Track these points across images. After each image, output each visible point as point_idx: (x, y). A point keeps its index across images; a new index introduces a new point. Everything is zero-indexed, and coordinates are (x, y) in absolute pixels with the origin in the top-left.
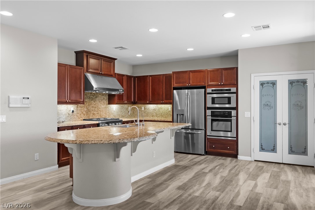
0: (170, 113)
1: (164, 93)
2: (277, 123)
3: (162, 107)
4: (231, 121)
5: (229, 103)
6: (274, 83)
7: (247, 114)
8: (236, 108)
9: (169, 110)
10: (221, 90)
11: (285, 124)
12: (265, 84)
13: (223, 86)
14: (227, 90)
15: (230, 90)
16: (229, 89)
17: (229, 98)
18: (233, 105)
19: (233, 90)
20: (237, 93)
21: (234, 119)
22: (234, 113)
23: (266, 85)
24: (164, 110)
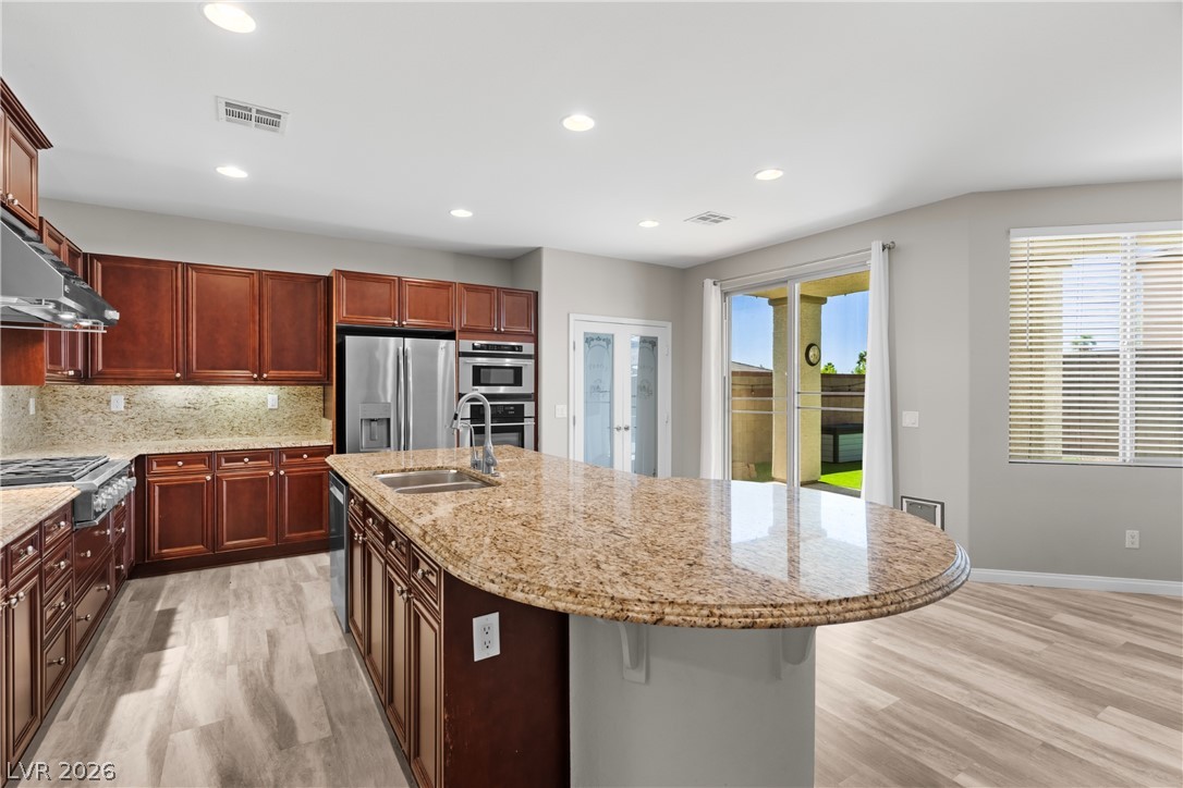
0: (272, 416)
1: (266, 340)
2: (616, 426)
3: (233, 396)
4: (521, 430)
5: (518, 381)
6: (608, 341)
7: (561, 410)
8: (535, 397)
9: (269, 406)
10: (499, 347)
11: (627, 429)
12: (593, 340)
13: (500, 336)
14: (513, 348)
15: (520, 348)
16: (518, 347)
17: (518, 371)
18: (527, 387)
19: (528, 348)
20: (536, 357)
21: (528, 424)
22: (529, 408)
23: (595, 342)
24: (243, 406)
